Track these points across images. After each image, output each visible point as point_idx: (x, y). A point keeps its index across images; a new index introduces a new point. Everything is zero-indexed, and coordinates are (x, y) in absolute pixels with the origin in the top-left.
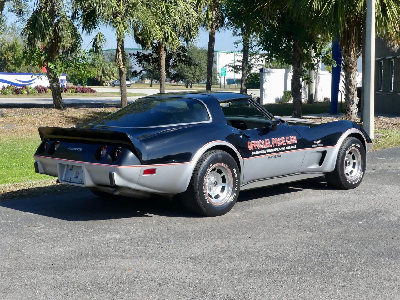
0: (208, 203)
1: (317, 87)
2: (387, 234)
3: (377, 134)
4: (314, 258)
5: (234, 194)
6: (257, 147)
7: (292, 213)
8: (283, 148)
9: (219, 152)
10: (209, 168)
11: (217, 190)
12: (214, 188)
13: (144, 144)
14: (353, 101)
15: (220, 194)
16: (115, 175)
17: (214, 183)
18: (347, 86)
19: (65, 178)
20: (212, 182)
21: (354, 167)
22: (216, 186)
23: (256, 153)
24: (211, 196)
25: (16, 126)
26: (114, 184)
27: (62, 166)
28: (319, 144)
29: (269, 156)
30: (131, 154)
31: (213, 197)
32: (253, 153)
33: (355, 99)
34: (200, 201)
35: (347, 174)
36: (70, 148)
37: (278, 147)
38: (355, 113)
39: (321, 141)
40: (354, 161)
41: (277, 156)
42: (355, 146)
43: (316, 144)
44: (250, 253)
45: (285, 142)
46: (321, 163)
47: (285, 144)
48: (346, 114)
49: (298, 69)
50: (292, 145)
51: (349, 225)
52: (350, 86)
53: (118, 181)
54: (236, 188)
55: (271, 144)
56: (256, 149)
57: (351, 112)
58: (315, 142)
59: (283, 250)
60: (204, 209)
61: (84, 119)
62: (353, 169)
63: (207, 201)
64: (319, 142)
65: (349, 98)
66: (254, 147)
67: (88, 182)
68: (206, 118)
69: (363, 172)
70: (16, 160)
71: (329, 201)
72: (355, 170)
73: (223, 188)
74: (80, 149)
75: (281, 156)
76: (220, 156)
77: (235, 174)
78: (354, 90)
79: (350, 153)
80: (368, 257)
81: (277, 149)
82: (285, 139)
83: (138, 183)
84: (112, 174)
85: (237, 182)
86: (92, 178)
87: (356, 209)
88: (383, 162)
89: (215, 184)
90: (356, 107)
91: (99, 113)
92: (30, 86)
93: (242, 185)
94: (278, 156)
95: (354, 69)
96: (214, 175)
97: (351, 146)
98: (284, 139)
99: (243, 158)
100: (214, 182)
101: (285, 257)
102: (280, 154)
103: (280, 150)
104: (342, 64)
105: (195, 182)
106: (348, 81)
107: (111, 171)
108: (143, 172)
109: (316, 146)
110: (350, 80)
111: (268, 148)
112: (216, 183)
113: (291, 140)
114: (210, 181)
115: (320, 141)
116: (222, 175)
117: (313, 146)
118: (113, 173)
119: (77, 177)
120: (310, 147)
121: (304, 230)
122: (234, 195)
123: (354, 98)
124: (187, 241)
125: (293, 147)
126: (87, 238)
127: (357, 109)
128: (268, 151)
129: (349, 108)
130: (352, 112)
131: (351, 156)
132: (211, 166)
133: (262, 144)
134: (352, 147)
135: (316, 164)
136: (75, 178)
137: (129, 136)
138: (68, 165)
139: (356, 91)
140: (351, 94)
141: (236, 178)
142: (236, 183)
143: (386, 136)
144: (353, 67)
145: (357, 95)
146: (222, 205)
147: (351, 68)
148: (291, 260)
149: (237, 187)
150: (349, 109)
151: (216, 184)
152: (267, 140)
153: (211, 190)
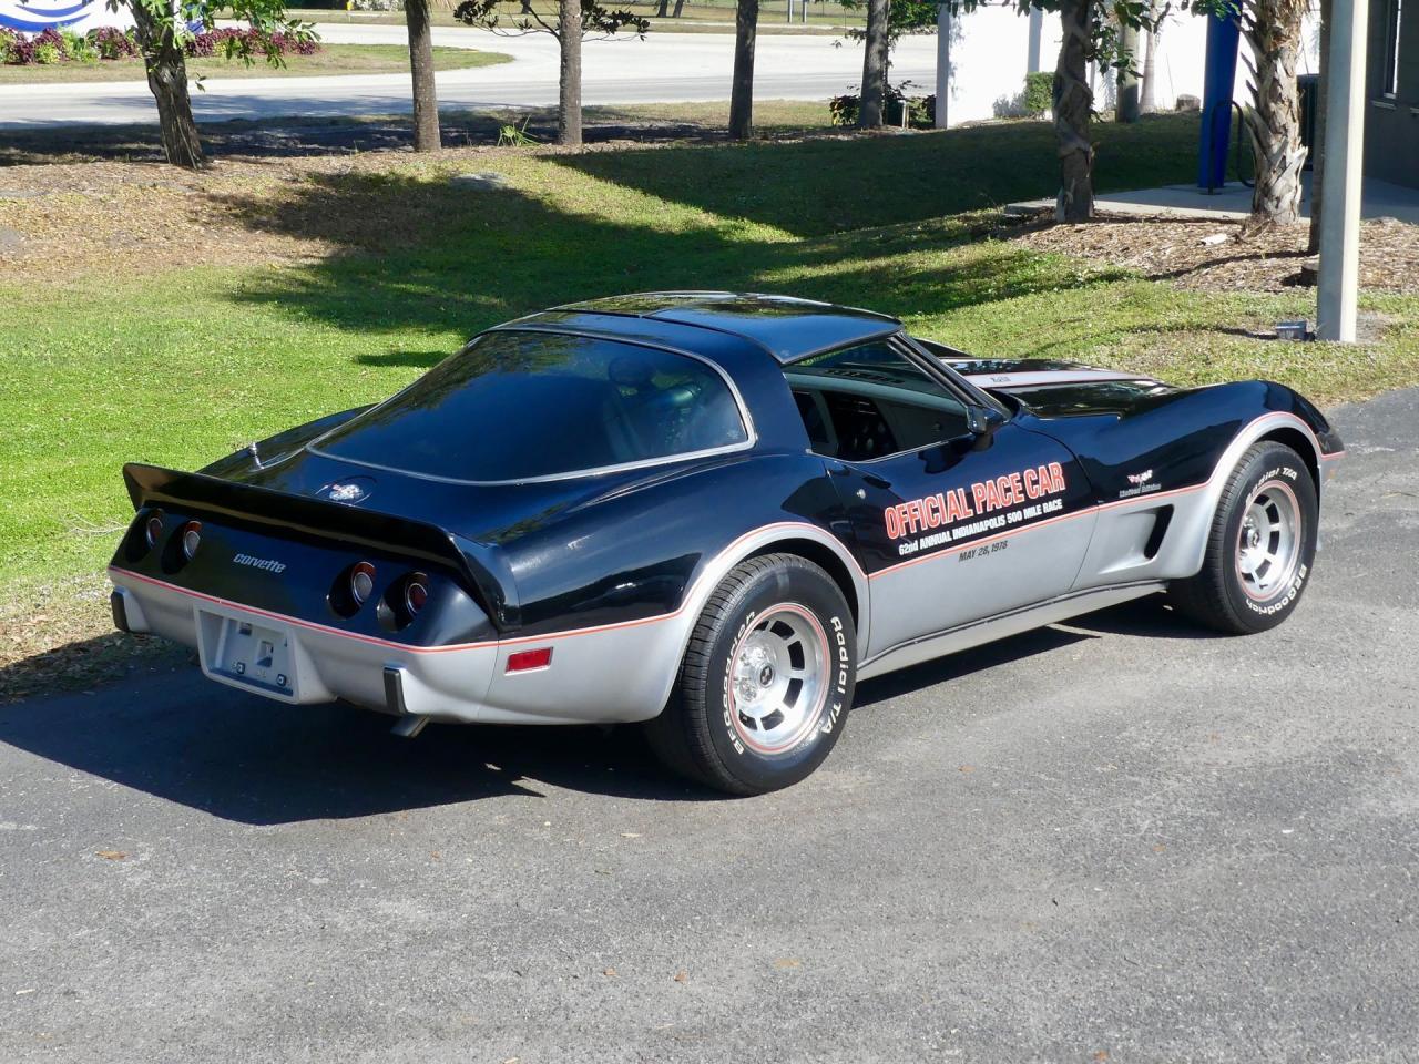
0: (741, 751)
1: (1151, 58)
2: (1378, 897)
3: (1369, 316)
4: (1113, 1033)
5: (835, 707)
6: (918, 522)
7: (1043, 776)
9: (780, 564)
10: (743, 626)
11: (771, 698)
12: (761, 691)
13: (505, 559)
14: (1284, 158)
15: (784, 709)
16: (405, 676)
17: (763, 673)
18: (1262, 105)
19: (224, 660)
20: (752, 668)
21: (1273, 548)
22: (770, 682)
23: (913, 547)
24: (750, 722)
25: (28, 239)
26: (401, 710)
27: (213, 621)
28: (1147, 482)
30: (460, 597)
31: (759, 724)
32: (903, 550)
33: (1293, 151)
34: (710, 749)
35: (1248, 577)
36: (243, 559)
37: (996, 513)
38: (1292, 203)
39: (1153, 474)
40: (1276, 527)
41: (990, 549)
42: (1280, 477)
43: (1135, 485)
44: (890, 1007)
45: (1020, 492)
46: (1151, 548)
47: (1021, 498)
48: (1258, 208)
49: (1080, 33)
50: (1048, 498)
51: (1245, 848)
52: (1272, 105)
53: (416, 698)
54: (842, 686)
55: (971, 504)
56: (914, 531)
57: (1275, 202)
58: (1132, 479)
59: (1005, 987)
60: (725, 774)
61: (279, 204)
62: (1270, 557)
63: (736, 745)
64: (1148, 475)
65: (1270, 146)
66: (907, 525)
67: (308, 688)
68: (733, 434)
69: (1306, 566)
70: (35, 407)
71: (1181, 706)
72: (1278, 560)
73: (795, 687)
74: (276, 567)
76: (783, 581)
77: (839, 634)
78: (1290, 117)
79: (1261, 500)
80: (1305, 1026)
81: (993, 523)
82: (1022, 481)
83: (487, 702)
84: (394, 676)
85: (844, 662)
86: (322, 675)
87: (1274, 750)
88: (1384, 469)
89: (767, 676)
90: (1295, 181)
91: (335, 180)
92: (69, 29)
93: (863, 663)
94: (996, 547)
95: (1289, 37)
96: (762, 642)
97: (1262, 480)
98: (1018, 482)
99: (867, 573)
100: (762, 668)
101: (1010, 1032)
102: (1003, 540)
103: (1003, 524)
104: (1246, 16)
105: (692, 683)
106: (1267, 83)
107: (389, 662)
108: (504, 662)
109: (1136, 491)
110: (1276, 81)
111: (957, 524)
112: (767, 671)
113: (1044, 480)
114: (748, 664)
115: (1150, 472)
116: (792, 640)
117: (1123, 493)
118: (398, 671)
119: (267, 662)
120: (1114, 497)
121: (1082, 871)
122: (835, 712)
123: (1289, 150)
124: (664, 940)
125: (1050, 507)
126: (306, 920)
127: (1300, 188)
128: (959, 533)
129: (1267, 185)
130: (1278, 199)
131: (1262, 510)
132: (751, 619)
133: (935, 510)
134: (1269, 479)
135: (1136, 551)
136: (260, 667)
137: (451, 539)
138: (232, 622)
139: (1294, 121)
140: (1276, 132)
141: (842, 650)
142: (843, 666)
143: (1402, 326)
144: (1285, 31)
145: (1299, 135)
146: (790, 751)
147: (1278, 35)
148: (1031, 1044)
149: (843, 683)
150: (1267, 191)
151: (769, 678)
152: (957, 494)
153: (749, 694)
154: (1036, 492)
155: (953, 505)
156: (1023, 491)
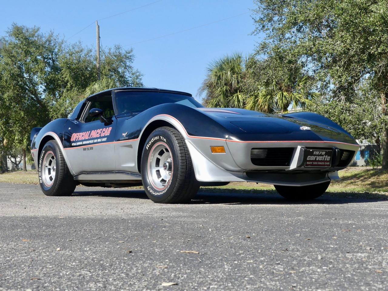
8: (96, 141)
29: (85, 148)
75: (92, 148)
81: (91, 142)
82: (101, 131)
111: (85, 140)
133: (83, 136)
154: (103, 135)
155: (86, 135)
156: (100, 134)
